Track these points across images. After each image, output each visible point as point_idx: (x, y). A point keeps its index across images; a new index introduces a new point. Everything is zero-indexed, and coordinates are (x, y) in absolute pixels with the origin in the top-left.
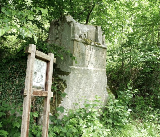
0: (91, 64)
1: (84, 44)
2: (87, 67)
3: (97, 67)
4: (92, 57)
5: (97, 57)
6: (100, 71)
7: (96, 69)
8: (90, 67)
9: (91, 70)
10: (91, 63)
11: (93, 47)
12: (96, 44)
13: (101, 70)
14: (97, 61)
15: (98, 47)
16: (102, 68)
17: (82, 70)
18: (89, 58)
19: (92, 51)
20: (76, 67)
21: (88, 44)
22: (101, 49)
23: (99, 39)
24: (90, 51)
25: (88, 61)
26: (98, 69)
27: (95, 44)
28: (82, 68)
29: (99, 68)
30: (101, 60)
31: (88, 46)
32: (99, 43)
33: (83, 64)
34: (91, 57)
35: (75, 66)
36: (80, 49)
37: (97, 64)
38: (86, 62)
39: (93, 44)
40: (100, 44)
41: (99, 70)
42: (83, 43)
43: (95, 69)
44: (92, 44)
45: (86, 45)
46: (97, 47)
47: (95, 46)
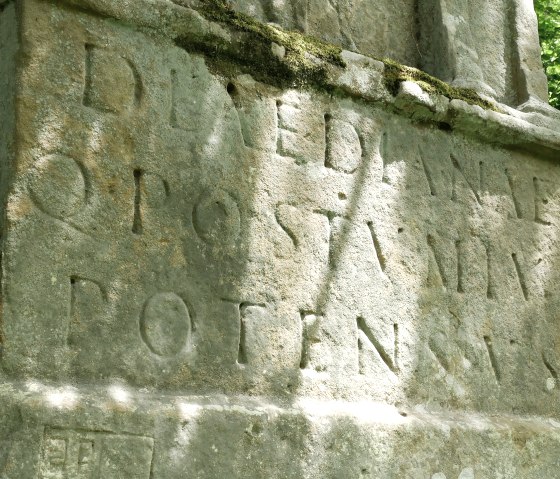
0: (350, 353)
1: (214, 68)
2: (285, 387)
3: (461, 392)
4: (358, 257)
5: (450, 252)
6: (511, 451)
7: (445, 427)
8: (338, 393)
9: (345, 436)
10: (350, 333)
11: (369, 125)
12: (412, 87)
13: (521, 441)
14: (456, 316)
15: (445, 127)
16: (529, 409)
17: (184, 436)
18: (314, 270)
19: (362, 173)
20: (62, 398)
21: (279, 76)
22: (498, 155)
23: (454, 43)
24: (317, 171)
25: (290, 309)
26: (478, 422)
27: (394, 86)
28: (189, 409)
29: (480, 406)
30: (510, 295)
31: (291, 96)
32: (462, 83)
33: (206, 351)
34: (348, 257)
35: (51, 376)
36: (144, 127)
37: (450, 349)
38: (256, 317)
39: (360, 76)
40: (470, 96)
41: (484, 439)
42: (195, 45)
43: (422, 416)
44: (345, 79)
45: (245, 81)
46: (433, 134)
47: (397, 111)
